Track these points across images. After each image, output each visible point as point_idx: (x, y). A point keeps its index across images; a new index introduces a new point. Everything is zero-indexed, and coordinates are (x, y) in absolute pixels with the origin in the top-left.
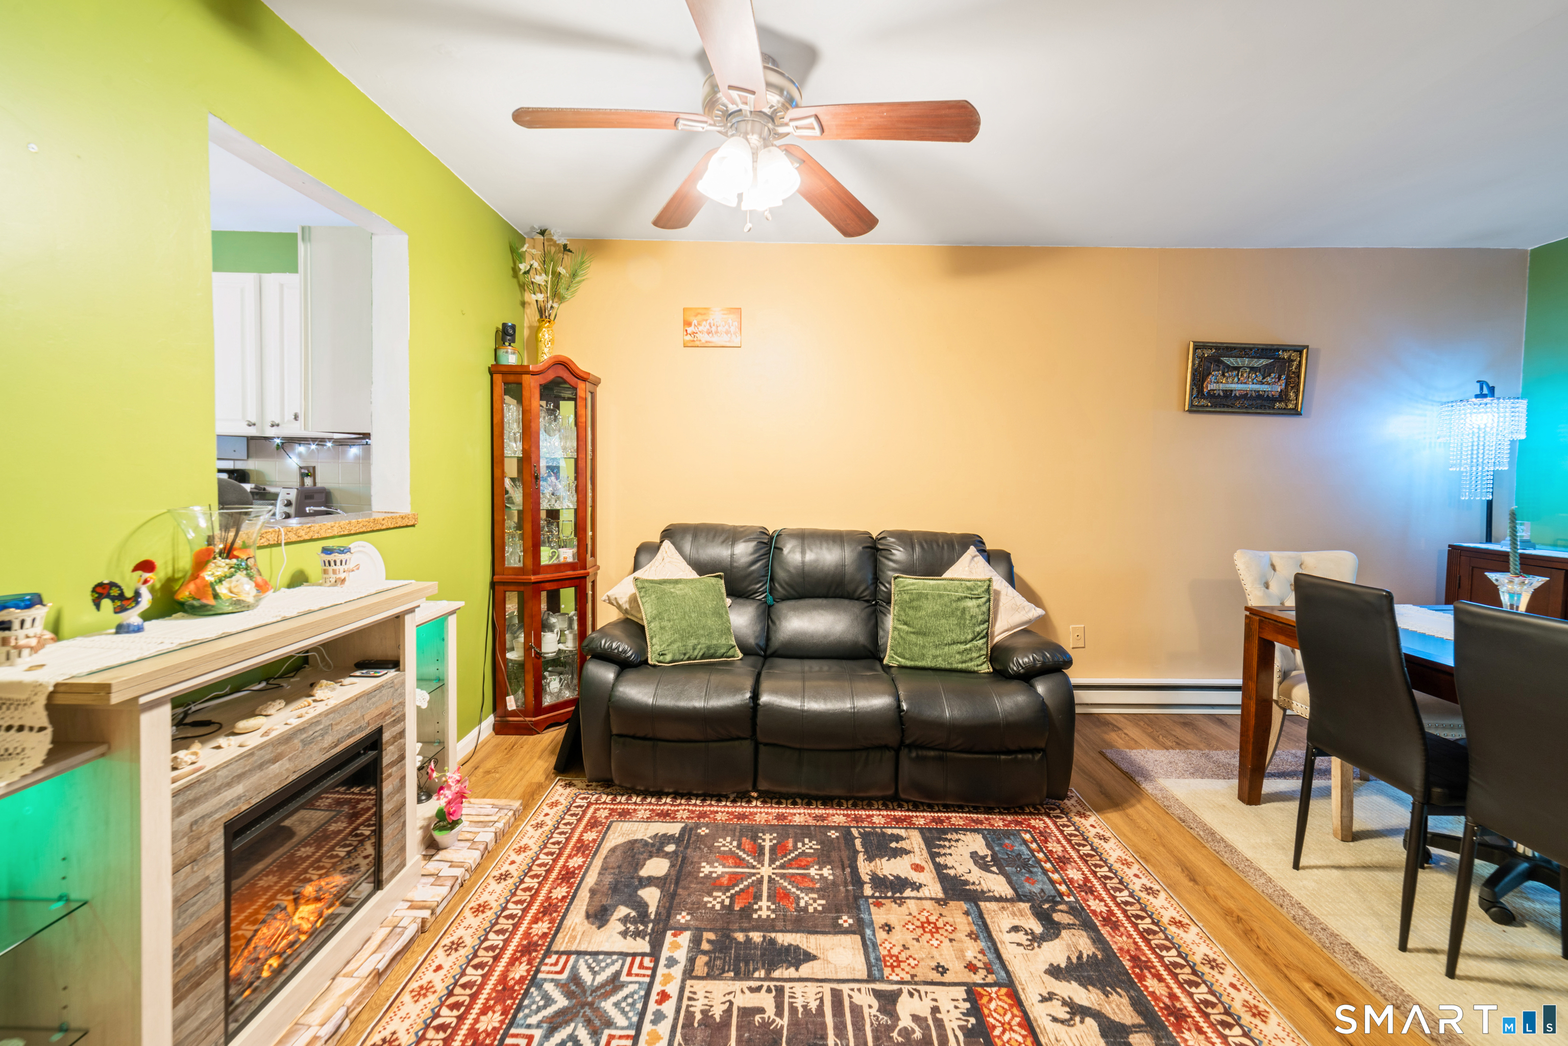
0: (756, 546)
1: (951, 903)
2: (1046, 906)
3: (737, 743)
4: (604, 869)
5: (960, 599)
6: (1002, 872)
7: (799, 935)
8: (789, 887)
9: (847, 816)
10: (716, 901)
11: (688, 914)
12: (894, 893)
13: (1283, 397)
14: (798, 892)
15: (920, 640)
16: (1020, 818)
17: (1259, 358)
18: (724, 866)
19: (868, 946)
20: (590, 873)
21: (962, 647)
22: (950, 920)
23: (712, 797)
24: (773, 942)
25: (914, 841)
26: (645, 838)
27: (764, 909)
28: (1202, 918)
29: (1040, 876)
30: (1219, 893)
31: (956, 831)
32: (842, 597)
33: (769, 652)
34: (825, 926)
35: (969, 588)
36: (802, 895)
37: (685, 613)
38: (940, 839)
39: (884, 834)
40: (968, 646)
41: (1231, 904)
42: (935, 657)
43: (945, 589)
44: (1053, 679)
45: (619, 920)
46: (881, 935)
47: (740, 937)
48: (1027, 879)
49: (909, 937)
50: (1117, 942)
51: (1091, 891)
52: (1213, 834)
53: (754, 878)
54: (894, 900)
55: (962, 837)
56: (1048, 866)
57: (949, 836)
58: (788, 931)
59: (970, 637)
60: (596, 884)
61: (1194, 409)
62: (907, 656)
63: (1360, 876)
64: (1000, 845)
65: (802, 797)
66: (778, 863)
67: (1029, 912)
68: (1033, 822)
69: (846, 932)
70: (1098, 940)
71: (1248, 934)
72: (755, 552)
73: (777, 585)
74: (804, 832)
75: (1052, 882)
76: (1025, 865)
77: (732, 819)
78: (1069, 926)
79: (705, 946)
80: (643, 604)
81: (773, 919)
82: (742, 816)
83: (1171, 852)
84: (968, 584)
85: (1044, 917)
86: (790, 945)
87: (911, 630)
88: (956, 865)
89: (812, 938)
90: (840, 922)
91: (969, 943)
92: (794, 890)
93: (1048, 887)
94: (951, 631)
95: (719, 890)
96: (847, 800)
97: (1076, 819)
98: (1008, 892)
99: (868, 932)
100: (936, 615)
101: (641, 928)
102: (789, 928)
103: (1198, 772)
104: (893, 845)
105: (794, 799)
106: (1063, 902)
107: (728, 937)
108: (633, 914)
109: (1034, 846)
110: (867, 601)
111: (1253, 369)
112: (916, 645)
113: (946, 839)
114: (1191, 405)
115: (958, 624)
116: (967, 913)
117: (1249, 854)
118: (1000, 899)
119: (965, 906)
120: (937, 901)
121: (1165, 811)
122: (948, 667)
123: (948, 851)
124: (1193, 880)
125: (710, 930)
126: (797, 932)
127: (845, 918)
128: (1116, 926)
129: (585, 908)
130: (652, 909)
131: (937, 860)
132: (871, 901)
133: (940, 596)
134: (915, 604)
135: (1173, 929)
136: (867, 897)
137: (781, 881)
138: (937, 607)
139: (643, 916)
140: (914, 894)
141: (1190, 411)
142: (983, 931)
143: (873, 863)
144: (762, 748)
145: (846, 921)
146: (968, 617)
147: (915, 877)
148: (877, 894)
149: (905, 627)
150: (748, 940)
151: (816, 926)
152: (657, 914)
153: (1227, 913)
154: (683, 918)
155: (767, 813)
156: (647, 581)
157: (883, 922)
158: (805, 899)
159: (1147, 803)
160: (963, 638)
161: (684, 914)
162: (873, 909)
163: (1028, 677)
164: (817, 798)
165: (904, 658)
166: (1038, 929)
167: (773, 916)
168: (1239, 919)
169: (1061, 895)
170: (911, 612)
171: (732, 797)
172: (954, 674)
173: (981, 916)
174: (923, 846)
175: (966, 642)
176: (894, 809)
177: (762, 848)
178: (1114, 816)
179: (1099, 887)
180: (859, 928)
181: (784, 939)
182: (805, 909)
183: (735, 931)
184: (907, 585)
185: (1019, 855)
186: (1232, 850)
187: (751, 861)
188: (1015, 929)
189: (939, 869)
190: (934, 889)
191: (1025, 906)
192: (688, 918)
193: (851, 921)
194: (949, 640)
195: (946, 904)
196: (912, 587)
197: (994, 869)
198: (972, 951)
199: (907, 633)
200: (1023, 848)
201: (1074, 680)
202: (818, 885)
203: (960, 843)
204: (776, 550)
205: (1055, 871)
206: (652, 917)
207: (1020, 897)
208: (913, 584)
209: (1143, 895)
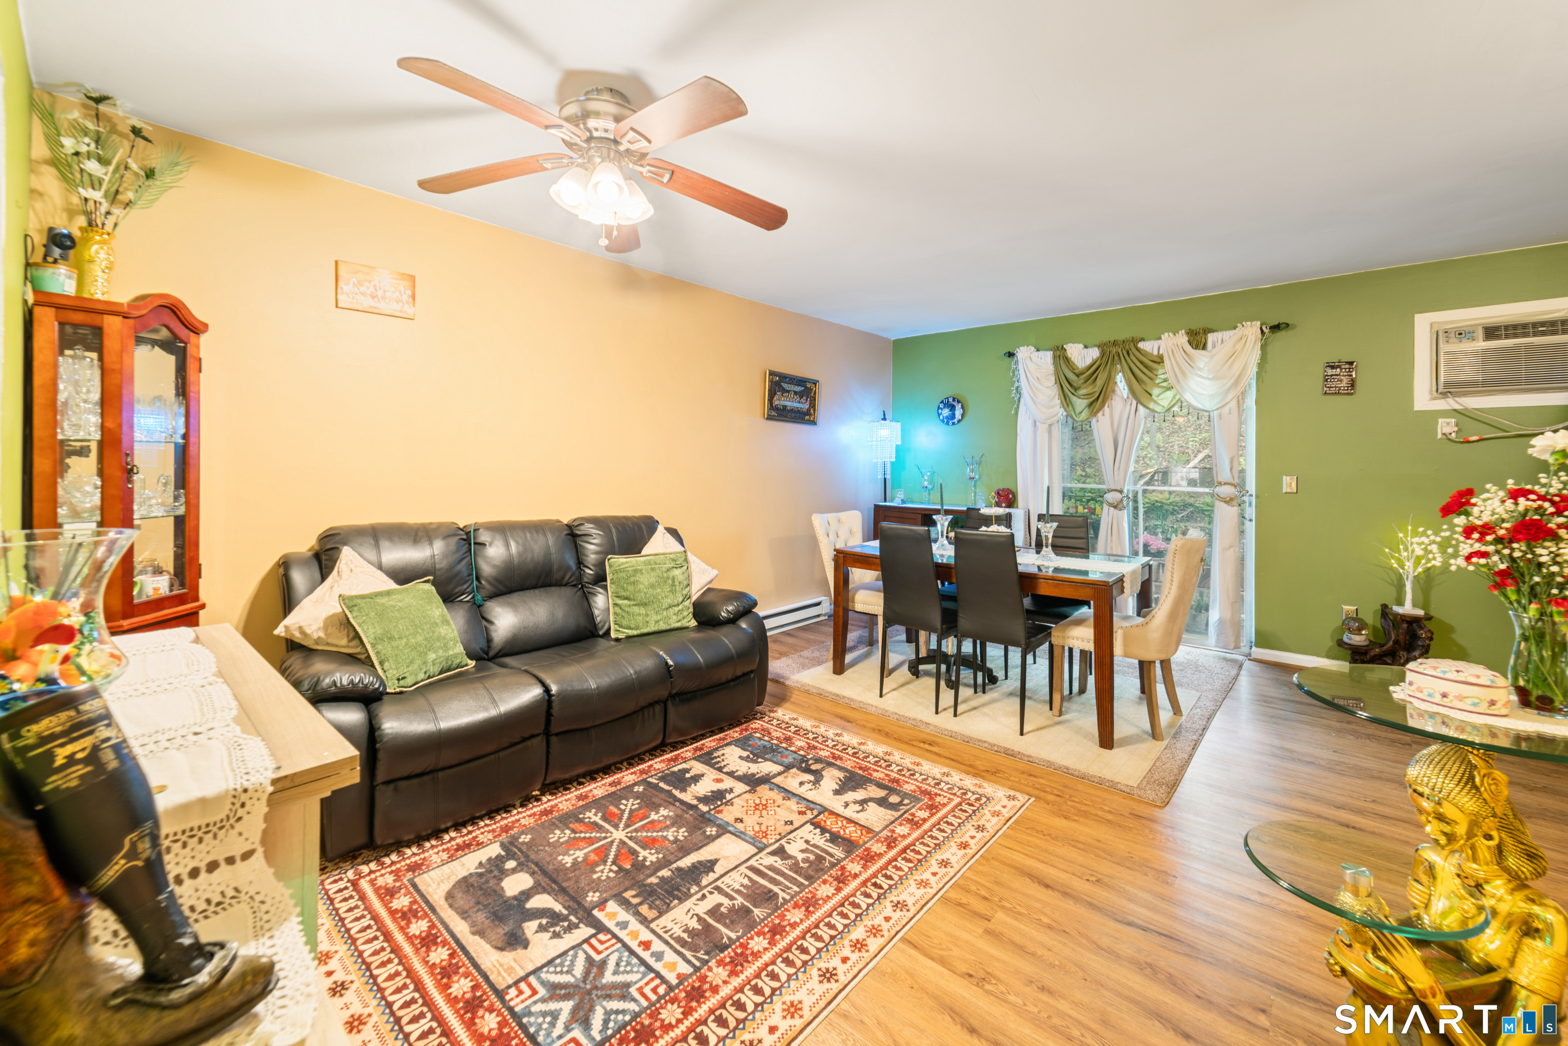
0: (458, 543)
1: (758, 789)
2: (804, 765)
3: (529, 743)
4: (464, 914)
5: (668, 570)
6: (766, 760)
7: (692, 855)
8: (649, 834)
9: (635, 773)
10: (606, 871)
11: (594, 892)
12: (721, 801)
13: (808, 413)
14: (660, 834)
15: (642, 611)
16: (744, 726)
17: (798, 385)
18: (581, 850)
19: (739, 835)
20: (452, 925)
21: (676, 609)
22: (767, 797)
23: (497, 811)
24: (679, 869)
25: (697, 767)
26: (472, 871)
27: (649, 856)
28: (869, 737)
29: (786, 753)
30: (863, 723)
31: (716, 749)
32: (550, 585)
33: (491, 654)
34: (701, 841)
35: (673, 560)
36: (665, 834)
37: (416, 626)
38: (713, 759)
39: (674, 773)
40: (680, 607)
41: (872, 725)
42: (657, 622)
43: (656, 564)
44: (749, 617)
45: (537, 932)
46: (740, 826)
47: (653, 880)
48: (782, 757)
49: (756, 817)
50: (848, 765)
51: (815, 748)
52: (838, 695)
53: (615, 844)
54: (726, 804)
55: (723, 752)
56: (784, 745)
57: (715, 755)
58: (682, 858)
59: (681, 599)
60: (471, 927)
61: (770, 418)
62: (633, 626)
63: (903, 690)
64: (749, 746)
65: (584, 776)
66: (621, 826)
67: (799, 772)
68: (753, 726)
69: (718, 836)
70: (840, 768)
71: (887, 735)
72: (458, 550)
73: (483, 582)
74: (615, 798)
75: (795, 752)
76: (773, 751)
77: (540, 819)
78: (823, 769)
79: (635, 901)
80: (360, 625)
81: (663, 857)
82: (546, 812)
83: (828, 713)
84: (672, 556)
85: (808, 770)
86: (693, 864)
87: (632, 603)
88: (738, 768)
89: (702, 851)
90: (708, 833)
91: (788, 803)
92: (655, 834)
93: (795, 756)
94: (666, 597)
95: (598, 865)
96: (621, 763)
97: (772, 715)
98: (780, 768)
99: (731, 829)
100: (652, 586)
101: (566, 924)
102: (681, 855)
103: (804, 667)
104: (688, 775)
105: (577, 780)
106: (808, 760)
107: (645, 885)
108: (544, 921)
109: (766, 738)
110: (575, 586)
111: (796, 393)
112: (640, 615)
113: (716, 758)
114: (768, 415)
115: (671, 591)
116: (771, 789)
117: (859, 698)
118: (779, 774)
119: (767, 787)
120: (750, 791)
121: (807, 692)
122: (668, 627)
123: (725, 763)
124: (849, 722)
125: (626, 890)
126: (689, 854)
127: (708, 829)
128: (841, 758)
129: (488, 947)
130: (558, 907)
131: (724, 770)
132: (712, 812)
133: (653, 569)
134: (632, 579)
135: (862, 747)
136: (708, 812)
137: (639, 834)
138: (653, 580)
139: (555, 918)
140: (732, 795)
141: (767, 419)
142: (788, 794)
143: (688, 792)
144: (554, 739)
145: (711, 831)
146: (677, 583)
147: (722, 786)
148: (712, 807)
149: (626, 602)
150: (662, 879)
151: (695, 844)
152: (565, 907)
153: (873, 730)
154: (593, 897)
155: (566, 800)
156: (357, 597)
157: (733, 819)
158: (670, 834)
159: (796, 692)
160: (676, 602)
161: (590, 894)
162: (719, 816)
163: (733, 620)
164: (597, 772)
165: (630, 628)
166: (812, 778)
167: (661, 856)
168: (880, 731)
169: (805, 756)
170: (630, 588)
171: (518, 804)
172: (673, 633)
173: (779, 786)
174: (707, 767)
175: (678, 605)
176: (661, 755)
177: (595, 823)
178: (787, 705)
179: (816, 744)
180: (723, 830)
181: (686, 862)
182: (676, 840)
183: (645, 880)
184: (623, 564)
185: (765, 747)
186: (853, 700)
187: (598, 835)
188: (801, 784)
189: (731, 774)
190: (740, 787)
191: (794, 770)
192: (597, 894)
193: (714, 829)
194: (665, 605)
195: (755, 791)
196: (627, 565)
197: (760, 760)
198: (793, 805)
199: (629, 606)
200: (763, 742)
201: (762, 614)
202: (668, 823)
203: (726, 756)
204: (477, 546)
205: (790, 746)
206: (565, 912)
207: (788, 767)
208: (627, 563)
209: (837, 738)
